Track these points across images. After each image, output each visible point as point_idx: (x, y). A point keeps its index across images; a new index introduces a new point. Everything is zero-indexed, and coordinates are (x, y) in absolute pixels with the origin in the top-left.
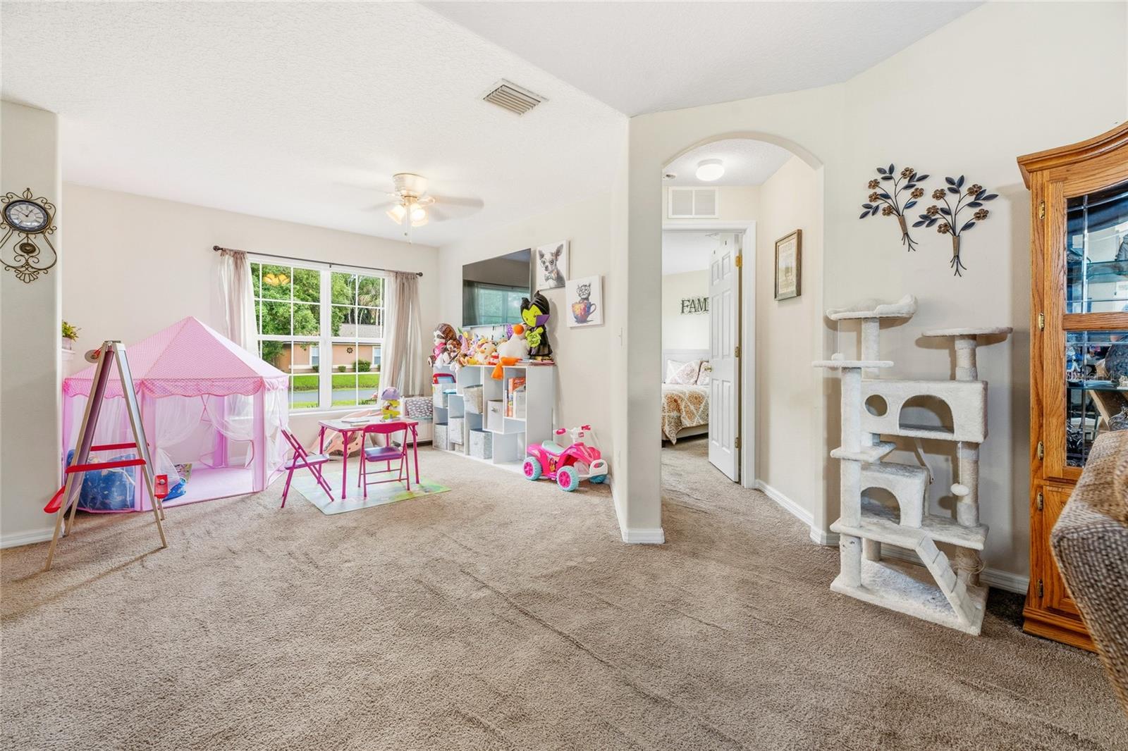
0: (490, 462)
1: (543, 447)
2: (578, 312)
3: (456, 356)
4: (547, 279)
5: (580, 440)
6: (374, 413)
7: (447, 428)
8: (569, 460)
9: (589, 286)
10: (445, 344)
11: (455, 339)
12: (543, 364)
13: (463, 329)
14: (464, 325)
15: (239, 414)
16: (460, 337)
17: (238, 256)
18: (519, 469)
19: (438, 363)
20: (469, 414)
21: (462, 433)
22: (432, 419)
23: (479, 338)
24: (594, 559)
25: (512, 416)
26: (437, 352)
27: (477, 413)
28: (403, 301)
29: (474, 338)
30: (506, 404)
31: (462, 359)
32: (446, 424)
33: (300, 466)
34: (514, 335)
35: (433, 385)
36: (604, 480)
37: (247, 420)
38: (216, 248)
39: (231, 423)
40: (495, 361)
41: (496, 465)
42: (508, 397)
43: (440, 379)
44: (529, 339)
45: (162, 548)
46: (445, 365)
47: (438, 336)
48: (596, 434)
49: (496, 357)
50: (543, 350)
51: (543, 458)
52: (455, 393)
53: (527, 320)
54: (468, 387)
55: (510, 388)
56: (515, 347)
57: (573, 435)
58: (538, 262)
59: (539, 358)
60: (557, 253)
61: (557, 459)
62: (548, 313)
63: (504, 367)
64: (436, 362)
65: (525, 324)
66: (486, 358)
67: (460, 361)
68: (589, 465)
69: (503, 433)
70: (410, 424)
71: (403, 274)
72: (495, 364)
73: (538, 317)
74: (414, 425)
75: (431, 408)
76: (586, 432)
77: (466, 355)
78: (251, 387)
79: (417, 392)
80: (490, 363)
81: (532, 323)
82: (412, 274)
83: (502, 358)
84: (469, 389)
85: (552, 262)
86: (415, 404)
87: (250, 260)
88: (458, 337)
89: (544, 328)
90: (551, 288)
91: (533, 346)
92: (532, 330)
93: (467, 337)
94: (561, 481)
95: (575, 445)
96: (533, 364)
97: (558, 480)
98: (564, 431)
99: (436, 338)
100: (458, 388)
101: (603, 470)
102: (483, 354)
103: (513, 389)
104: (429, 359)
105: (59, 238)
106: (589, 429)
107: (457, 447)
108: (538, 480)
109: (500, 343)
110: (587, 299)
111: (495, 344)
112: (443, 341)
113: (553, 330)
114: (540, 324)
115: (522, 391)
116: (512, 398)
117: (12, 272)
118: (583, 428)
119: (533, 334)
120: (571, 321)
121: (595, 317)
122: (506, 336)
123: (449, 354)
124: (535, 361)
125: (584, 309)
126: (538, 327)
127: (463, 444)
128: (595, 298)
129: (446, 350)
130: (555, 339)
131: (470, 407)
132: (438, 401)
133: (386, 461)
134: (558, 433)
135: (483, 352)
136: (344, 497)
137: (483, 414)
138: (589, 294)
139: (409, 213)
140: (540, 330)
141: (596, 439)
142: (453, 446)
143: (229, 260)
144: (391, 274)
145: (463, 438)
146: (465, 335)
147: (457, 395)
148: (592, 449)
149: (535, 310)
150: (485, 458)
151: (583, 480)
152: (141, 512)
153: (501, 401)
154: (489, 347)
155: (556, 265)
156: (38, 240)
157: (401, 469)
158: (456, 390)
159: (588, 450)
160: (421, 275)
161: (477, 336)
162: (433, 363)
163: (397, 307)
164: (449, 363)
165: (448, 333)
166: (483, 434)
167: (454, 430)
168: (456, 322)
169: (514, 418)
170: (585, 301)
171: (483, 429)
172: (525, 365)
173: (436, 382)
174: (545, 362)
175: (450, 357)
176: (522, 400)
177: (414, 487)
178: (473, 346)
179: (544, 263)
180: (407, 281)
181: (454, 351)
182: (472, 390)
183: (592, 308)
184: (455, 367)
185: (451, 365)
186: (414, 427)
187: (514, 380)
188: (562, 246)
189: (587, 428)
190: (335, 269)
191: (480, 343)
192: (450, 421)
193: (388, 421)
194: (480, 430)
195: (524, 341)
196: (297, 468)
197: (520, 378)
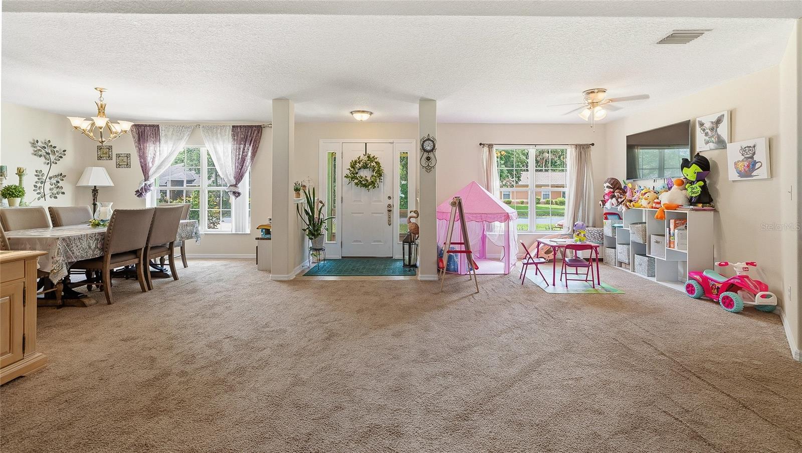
0: (654, 280)
1: (705, 273)
2: (741, 168)
3: (623, 201)
4: (707, 143)
5: (744, 274)
6: (563, 236)
7: (615, 251)
8: (731, 287)
9: (754, 147)
10: (613, 192)
11: (621, 189)
12: (704, 210)
13: (627, 182)
14: (627, 179)
15: (491, 231)
16: (625, 187)
17: (490, 146)
18: (682, 289)
19: (608, 205)
20: (634, 243)
21: (629, 256)
22: (603, 243)
23: (642, 188)
24: (760, 363)
25: (674, 247)
26: (606, 197)
27: (642, 243)
28: (581, 163)
29: (637, 188)
30: (668, 239)
31: (628, 203)
32: (615, 248)
33: (531, 264)
34: (675, 187)
35: (604, 221)
36: (773, 311)
37: (495, 235)
38: (481, 144)
39: (487, 235)
40: (658, 206)
41: (658, 282)
42: (670, 233)
43: (609, 217)
44: (689, 190)
45: (476, 293)
46: (613, 207)
47: (607, 187)
48: (763, 270)
49: (659, 203)
50: (705, 199)
51: (705, 283)
52: (622, 227)
53: (687, 175)
54: (633, 224)
55: (672, 226)
56: (675, 196)
57: (738, 268)
58: (698, 129)
59: (700, 205)
60: (719, 121)
61: (720, 286)
62: (709, 170)
63: (666, 210)
64: (606, 204)
65: (686, 178)
66: (649, 203)
67: (626, 205)
68: (755, 295)
69: (665, 260)
70: (594, 246)
71: (580, 145)
72: (657, 208)
73: (698, 173)
74: (596, 247)
75: (602, 236)
76: (750, 267)
77: (631, 201)
78: (503, 218)
79: (591, 224)
80: (652, 207)
81: (692, 177)
82: (587, 145)
83: (664, 205)
84: (634, 225)
85: (712, 129)
86: (591, 233)
87: (495, 147)
88: (623, 187)
89: (705, 182)
90: (711, 150)
91: (694, 195)
92: (692, 183)
93: (631, 187)
94: (724, 303)
95: (739, 276)
96: (693, 210)
97: (720, 301)
98: (727, 264)
99: (606, 188)
100: (625, 224)
101: (772, 301)
102: (646, 201)
103: (675, 228)
104: (601, 202)
105: (437, 153)
106: (755, 265)
107: (623, 265)
108: (699, 298)
109: (662, 192)
110: (752, 157)
111: (657, 193)
112: (612, 190)
113: (714, 183)
114: (700, 178)
115: (683, 230)
116: (674, 234)
117: (424, 169)
118: (747, 264)
119: (693, 186)
120: (733, 175)
121: (762, 172)
122: (666, 186)
123: (617, 200)
124: (695, 207)
125: (748, 166)
126: (698, 181)
127: (629, 264)
128: (761, 156)
129: (614, 196)
130: (717, 190)
131: (635, 237)
132: (607, 231)
133: (575, 268)
134: (720, 265)
135: (646, 199)
136: (554, 285)
137: (647, 244)
138: (754, 153)
139: (593, 112)
140: (701, 183)
141: (763, 274)
142: (620, 264)
143: (486, 149)
144: (573, 146)
145: (629, 259)
146: (630, 186)
147: (623, 228)
148: (759, 283)
149: (695, 168)
150: (648, 276)
151: (748, 306)
152: (461, 275)
153: (664, 236)
154: (651, 195)
155: (716, 131)
156: (431, 155)
157: (587, 274)
158: (622, 225)
159: (754, 283)
160: (593, 144)
161: (640, 187)
162: (604, 205)
163: (577, 168)
164: (617, 206)
165: (615, 185)
166: (647, 258)
167: (621, 252)
168: (621, 176)
169: (676, 249)
170: (750, 160)
171: (647, 255)
172: (687, 210)
173: (606, 218)
174: (705, 208)
175: (618, 202)
176: (682, 237)
177: (597, 287)
178: (637, 194)
179: (704, 130)
180: (583, 149)
181: (621, 198)
182: (637, 226)
183: (757, 165)
184: (622, 209)
185: (619, 207)
186: (596, 248)
187: (675, 221)
188: (723, 115)
189: (752, 264)
190: (538, 147)
191: (643, 192)
192: (618, 246)
193: (578, 243)
194: (645, 255)
195: (684, 192)
196: (529, 264)
197: (681, 219)
